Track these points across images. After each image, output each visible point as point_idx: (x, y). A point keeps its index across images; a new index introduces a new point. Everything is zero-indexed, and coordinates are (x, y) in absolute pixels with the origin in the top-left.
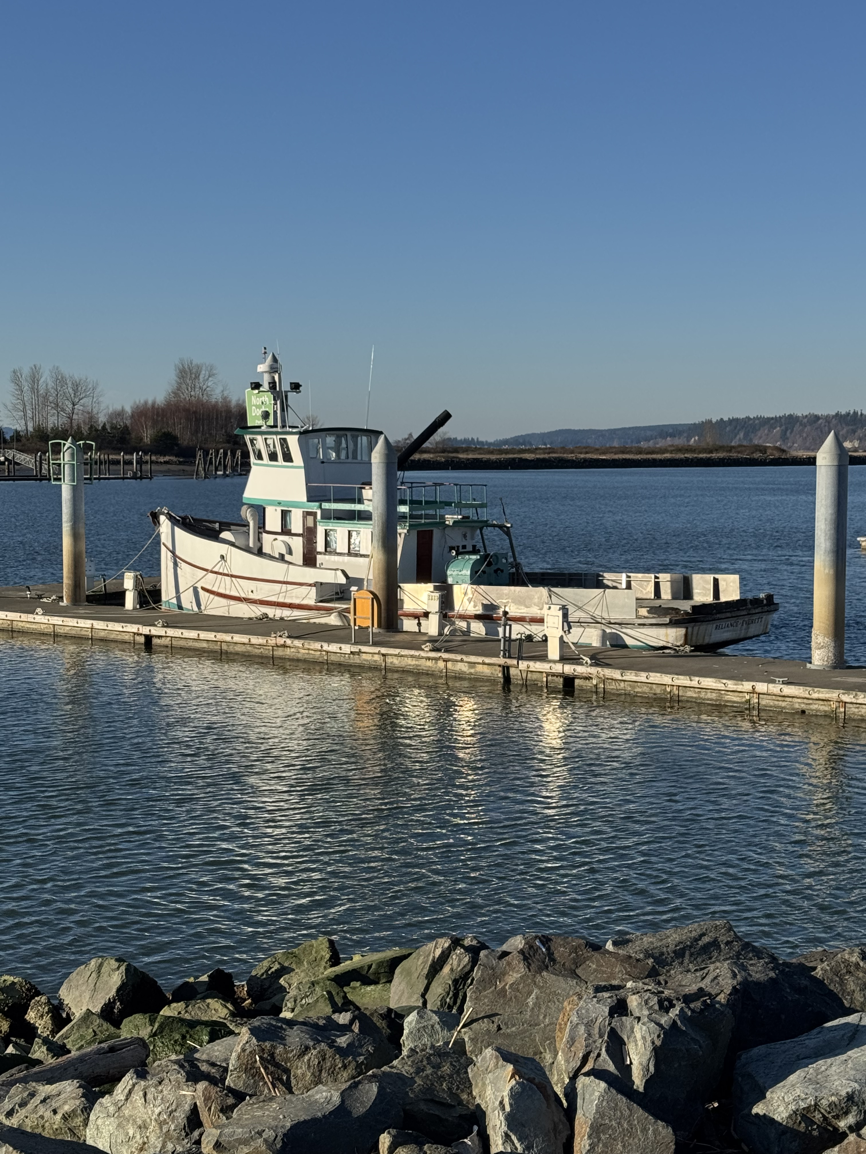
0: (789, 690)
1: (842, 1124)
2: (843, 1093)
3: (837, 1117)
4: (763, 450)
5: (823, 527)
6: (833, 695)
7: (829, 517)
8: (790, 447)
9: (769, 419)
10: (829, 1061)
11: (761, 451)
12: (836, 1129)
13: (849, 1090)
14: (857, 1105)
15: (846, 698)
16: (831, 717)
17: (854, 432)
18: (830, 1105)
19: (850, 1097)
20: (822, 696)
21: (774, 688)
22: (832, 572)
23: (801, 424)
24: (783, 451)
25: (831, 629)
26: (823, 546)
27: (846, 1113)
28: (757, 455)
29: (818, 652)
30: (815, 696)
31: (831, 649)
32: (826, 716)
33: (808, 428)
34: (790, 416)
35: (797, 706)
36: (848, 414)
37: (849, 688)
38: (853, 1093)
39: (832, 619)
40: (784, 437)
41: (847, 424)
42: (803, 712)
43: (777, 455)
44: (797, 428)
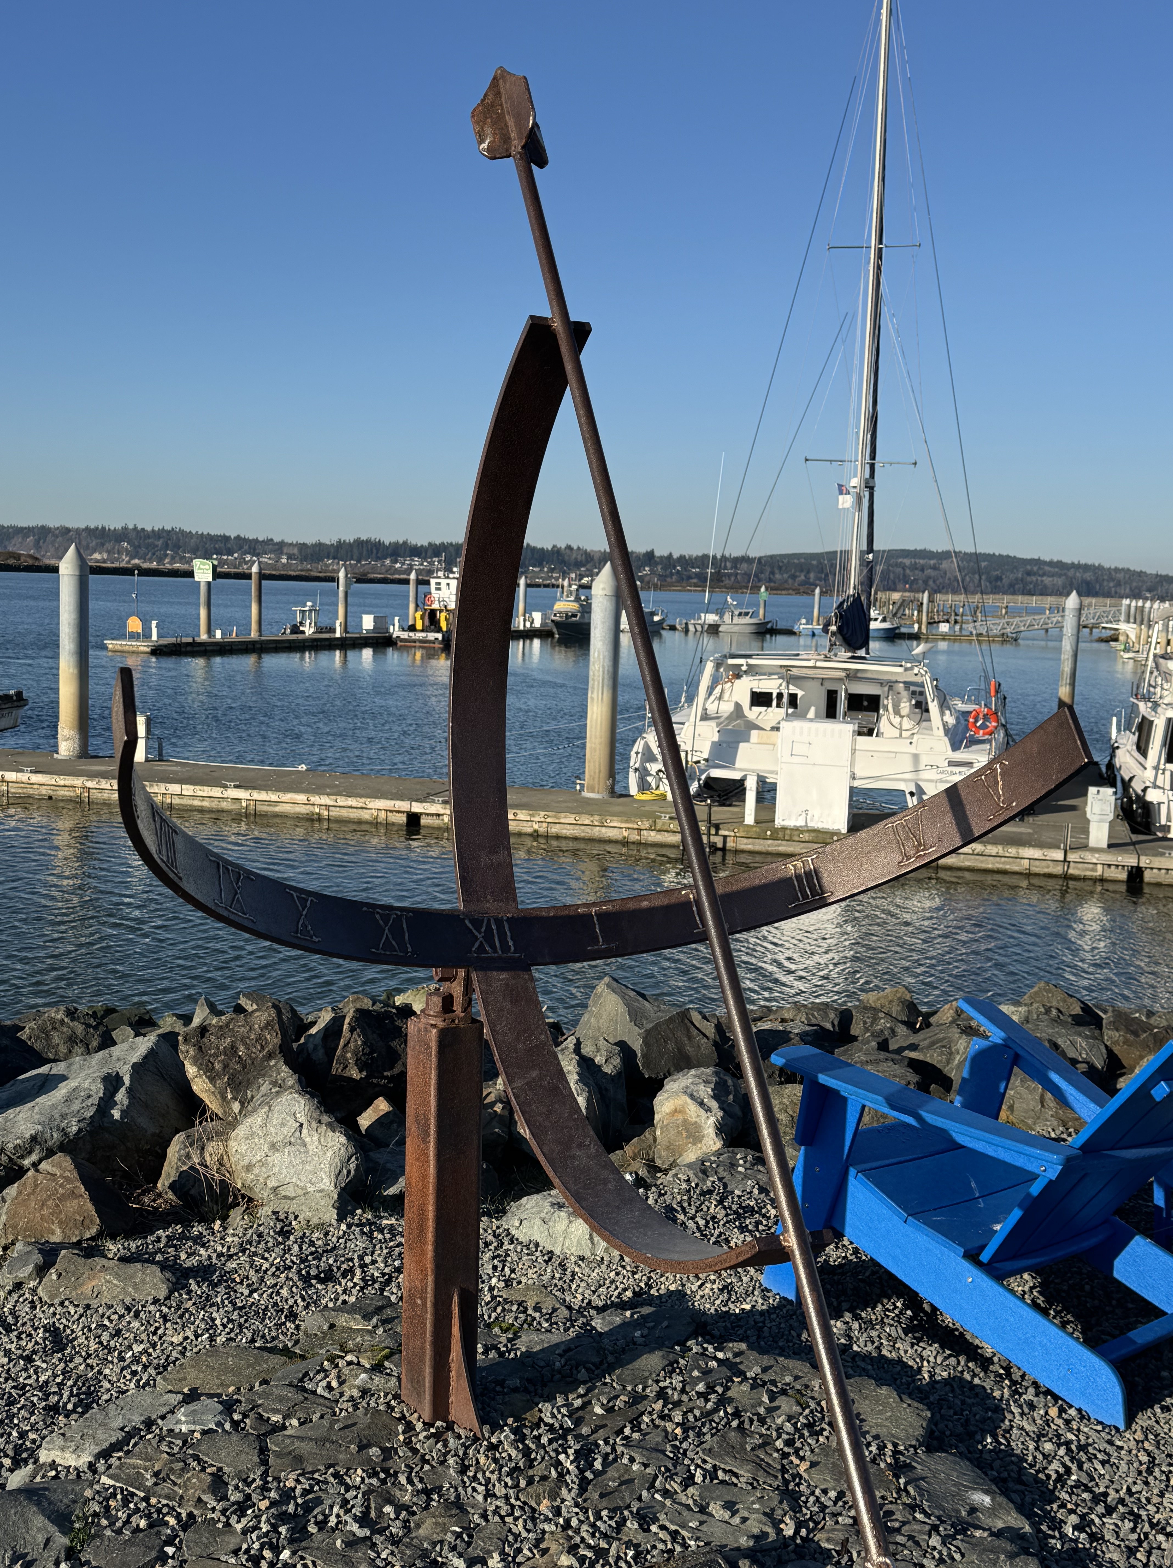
0: (37, 778)
1: (26, 1162)
2: (28, 1136)
3: (22, 1157)
4: (18, 557)
5: (67, 630)
6: (78, 782)
7: (72, 622)
8: (44, 556)
9: (23, 529)
10: (18, 1109)
11: (15, 558)
12: (21, 1168)
13: (33, 1132)
14: (40, 1144)
15: (89, 784)
16: (77, 803)
17: (103, 545)
18: (15, 1148)
19: (34, 1139)
20: (67, 783)
21: (23, 777)
22: (76, 671)
23: (53, 535)
24: (37, 559)
25: (76, 723)
26: (67, 647)
27: (30, 1153)
28: (11, 562)
29: (64, 743)
30: (62, 783)
31: (77, 740)
32: (70, 800)
33: (59, 539)
34: (43, 527)
35: (44, 792)
36: (97, 528)
37: (92, 775)
38: (37, 1134)
39: (76, 714)
40: (37, 545)
41: (96, 538)
42: (50, 798)
43: (31, 562)
44: (50, 538)
